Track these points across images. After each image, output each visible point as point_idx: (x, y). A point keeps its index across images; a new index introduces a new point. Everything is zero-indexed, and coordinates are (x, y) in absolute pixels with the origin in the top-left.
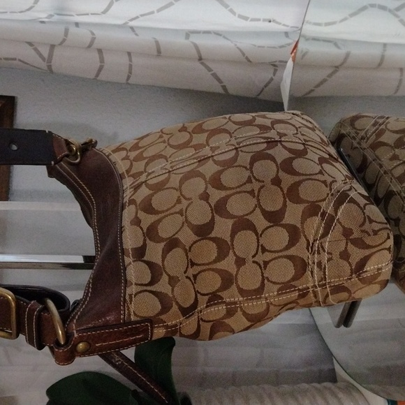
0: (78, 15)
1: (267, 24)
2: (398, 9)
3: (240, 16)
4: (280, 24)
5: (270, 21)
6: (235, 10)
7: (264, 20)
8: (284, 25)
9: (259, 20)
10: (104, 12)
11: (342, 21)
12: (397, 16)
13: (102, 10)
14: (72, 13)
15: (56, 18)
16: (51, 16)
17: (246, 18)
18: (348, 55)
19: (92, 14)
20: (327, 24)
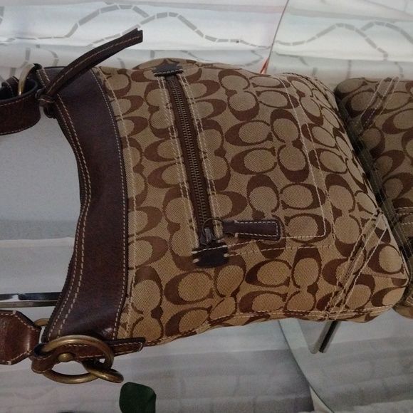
0: (40, 38)
1: (234, 44)
2: (364, 29)
3: (208, 38)
4: (248, 44)
5: (238, 42)
6: (202, 31)
7: (232, 41)
8: (252, 45)
9: (226, 41)
10: (68, 36)
11: (309, 41)
12: (363, 35)
13: (66, 34)
14: (34, 37)
15: (17, 41)
16: (11, 39)
17: (213, 39)
18: (314, 72)
19: (55, 38)
20: (295, 44)
